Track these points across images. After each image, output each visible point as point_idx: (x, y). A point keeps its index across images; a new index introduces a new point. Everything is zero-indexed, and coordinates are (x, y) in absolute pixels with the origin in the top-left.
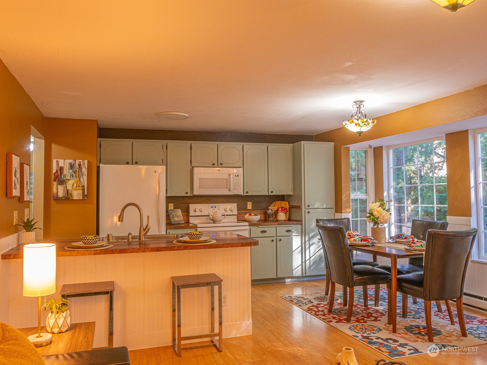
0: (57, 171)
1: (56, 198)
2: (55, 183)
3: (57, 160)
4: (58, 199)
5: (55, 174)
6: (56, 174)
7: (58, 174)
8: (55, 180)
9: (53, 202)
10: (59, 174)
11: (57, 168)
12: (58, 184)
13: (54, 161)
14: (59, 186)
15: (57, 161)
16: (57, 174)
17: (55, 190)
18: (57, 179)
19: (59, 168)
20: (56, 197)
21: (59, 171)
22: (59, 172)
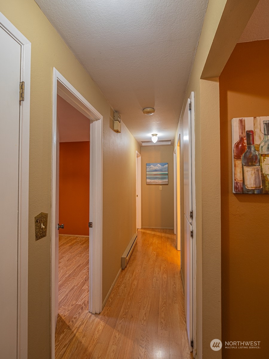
0: (242, 139)
1: (241, 191)
2: (239, 163)
3: (241, 118)
4: (246, 192)
5: (237, 146)
6: (240, 145)
7: (243, 146)
8: (238, 157)
9: (233, 200)
10: (245, 144)
11: (242, 133)
12: (244, 164)
13: (235, 123)
14: (246, 169)
15: (241, 121)
16: (242, 144)
17: (239, 176)
18: (242, 154)
19: (245, 134)
20: (242, 188)
21: (245, 138)
22: (245, 141)
